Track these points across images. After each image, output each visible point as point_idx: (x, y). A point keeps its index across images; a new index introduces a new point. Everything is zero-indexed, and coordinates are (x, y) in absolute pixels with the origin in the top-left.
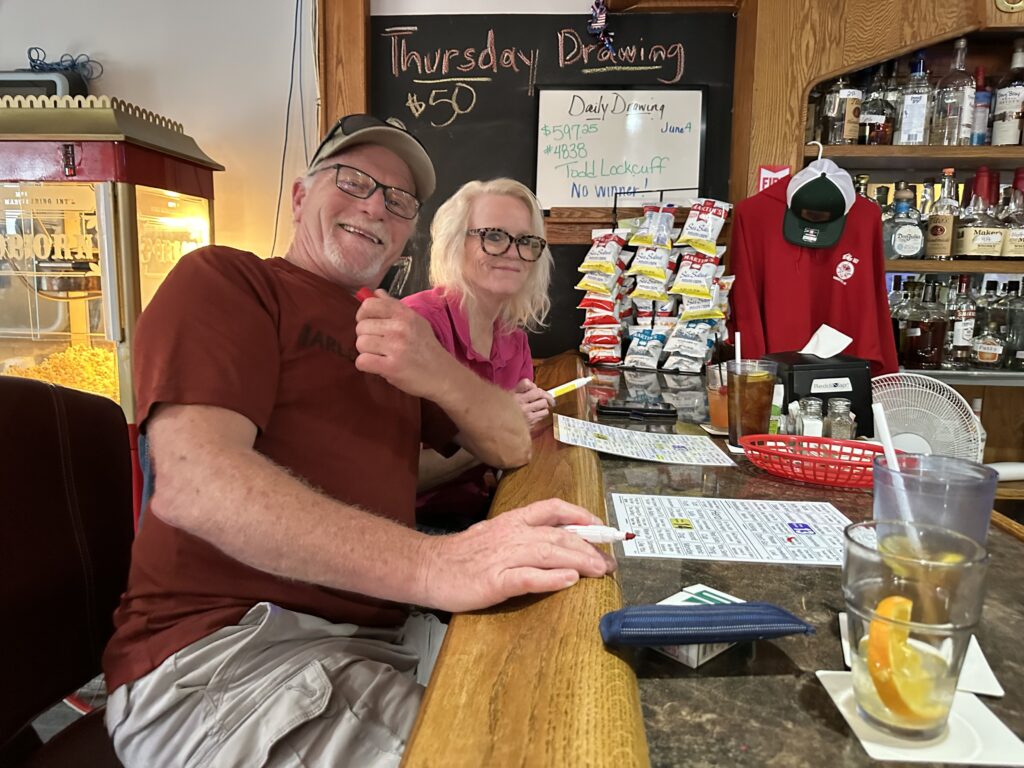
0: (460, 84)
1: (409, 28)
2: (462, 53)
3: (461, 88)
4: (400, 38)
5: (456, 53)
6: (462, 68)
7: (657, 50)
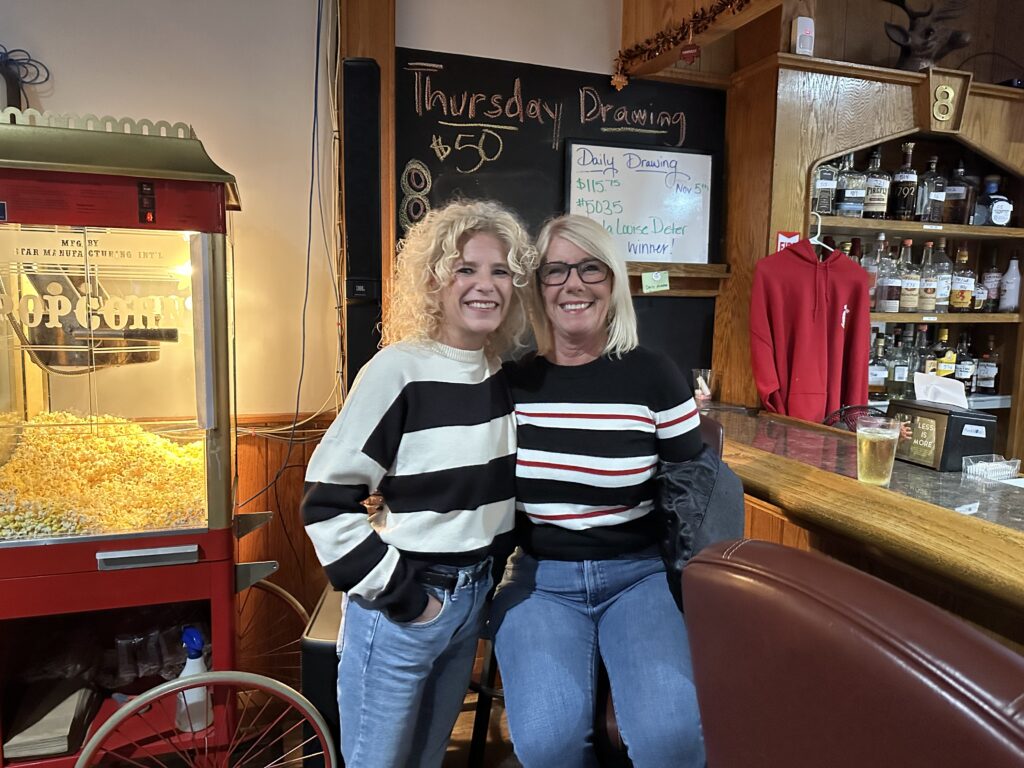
0: (486, 130)
1: (434, 65)
2: (489, 99)
3: (487, 135)
4: (425, 74)
5: (483, 97)
6: (489, 114)
7: (664, 116)
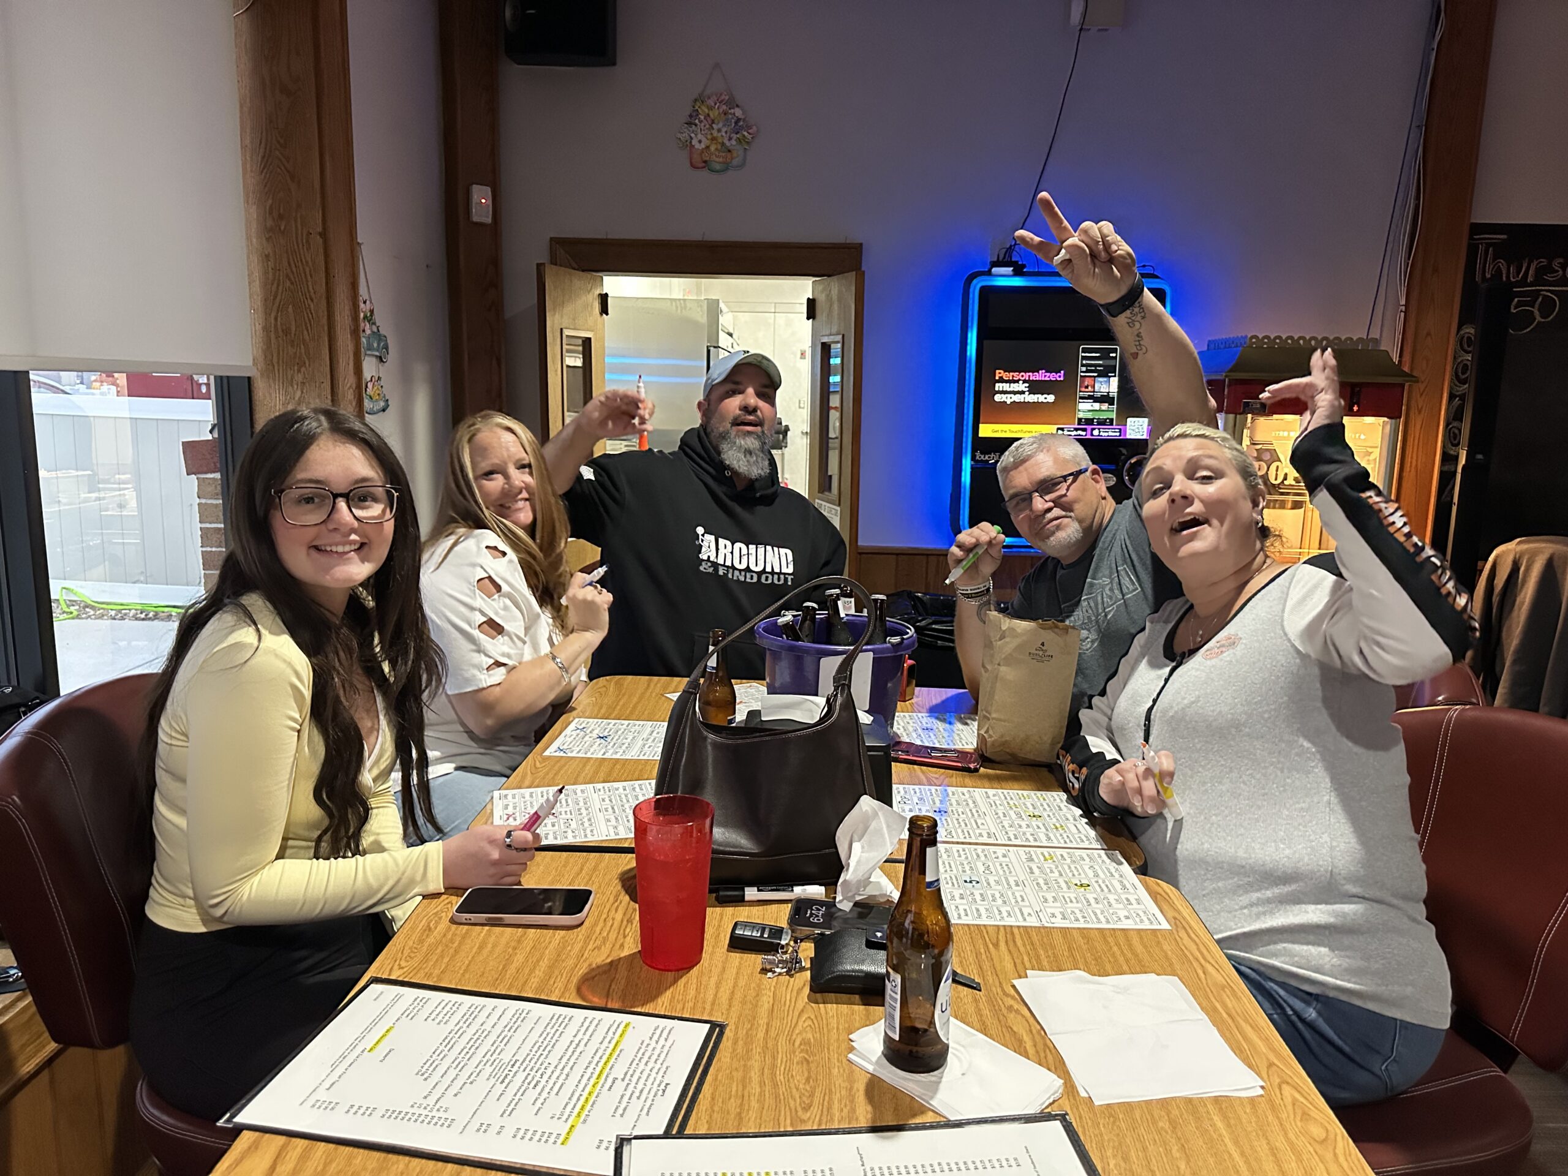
0: (1545, 293)
1: (1498, 236)
2: (1550, 263)
3: (1545, 295)
4: (1488, 245)
5: (1544, 262)
6: (1549, 278)
